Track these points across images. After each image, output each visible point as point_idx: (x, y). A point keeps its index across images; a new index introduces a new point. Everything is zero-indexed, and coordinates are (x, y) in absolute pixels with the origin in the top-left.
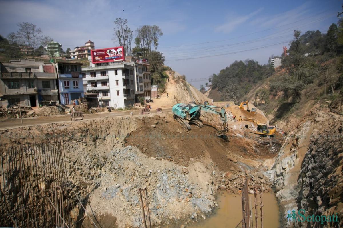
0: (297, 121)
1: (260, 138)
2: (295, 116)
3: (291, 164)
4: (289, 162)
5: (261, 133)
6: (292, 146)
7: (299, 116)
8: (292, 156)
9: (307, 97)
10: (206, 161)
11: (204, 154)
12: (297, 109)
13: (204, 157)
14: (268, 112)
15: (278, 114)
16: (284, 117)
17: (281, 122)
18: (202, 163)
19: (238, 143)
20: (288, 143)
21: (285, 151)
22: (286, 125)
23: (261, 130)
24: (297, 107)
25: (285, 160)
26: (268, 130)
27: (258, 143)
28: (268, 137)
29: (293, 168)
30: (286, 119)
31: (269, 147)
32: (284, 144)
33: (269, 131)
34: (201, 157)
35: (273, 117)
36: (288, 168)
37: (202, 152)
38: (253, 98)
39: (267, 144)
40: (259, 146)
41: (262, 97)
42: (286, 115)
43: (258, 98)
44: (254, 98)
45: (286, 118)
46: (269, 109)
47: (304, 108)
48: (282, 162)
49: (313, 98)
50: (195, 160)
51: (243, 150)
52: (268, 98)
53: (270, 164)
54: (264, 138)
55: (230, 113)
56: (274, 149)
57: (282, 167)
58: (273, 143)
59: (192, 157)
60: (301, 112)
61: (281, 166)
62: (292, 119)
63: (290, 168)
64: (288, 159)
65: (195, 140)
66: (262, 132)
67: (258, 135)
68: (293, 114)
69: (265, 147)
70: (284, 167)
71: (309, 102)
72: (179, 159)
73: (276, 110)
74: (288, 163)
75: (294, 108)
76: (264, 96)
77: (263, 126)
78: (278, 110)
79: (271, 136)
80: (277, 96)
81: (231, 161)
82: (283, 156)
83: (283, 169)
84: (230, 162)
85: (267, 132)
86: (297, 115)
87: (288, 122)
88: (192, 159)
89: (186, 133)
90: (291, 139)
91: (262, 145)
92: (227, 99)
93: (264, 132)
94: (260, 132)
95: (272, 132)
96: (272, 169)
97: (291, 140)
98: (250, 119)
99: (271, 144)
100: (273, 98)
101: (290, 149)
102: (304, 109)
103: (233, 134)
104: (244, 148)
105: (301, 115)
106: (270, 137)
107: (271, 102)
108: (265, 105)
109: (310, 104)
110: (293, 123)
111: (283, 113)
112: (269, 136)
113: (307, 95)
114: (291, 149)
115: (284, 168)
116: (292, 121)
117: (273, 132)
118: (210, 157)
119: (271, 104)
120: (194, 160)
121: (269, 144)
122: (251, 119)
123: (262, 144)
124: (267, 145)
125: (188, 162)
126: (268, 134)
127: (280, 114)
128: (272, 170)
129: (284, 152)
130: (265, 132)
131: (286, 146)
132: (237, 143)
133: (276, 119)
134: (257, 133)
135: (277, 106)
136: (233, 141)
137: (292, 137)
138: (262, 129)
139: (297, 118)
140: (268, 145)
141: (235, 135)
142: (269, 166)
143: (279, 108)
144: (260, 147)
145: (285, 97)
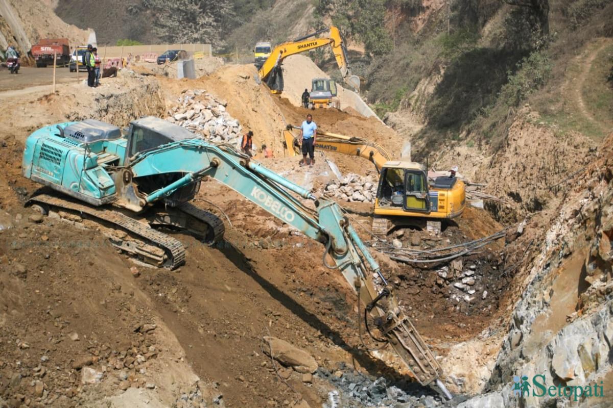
0: (545, 142)
1: (399, 237)
2: (535, 115)
3: (596, 357)
4: (589, 349)
5: (399, 211)
6: (590, 267)
7: (553, 116)
8: (599, 318)
9: (573, 19)
10: (166, 378)
11: (152, 342)
12: (538, 83)
13: (154, 356)
14: (385, 99)
15: (443, 110)
16: (480, 127)
17: (463, 149)
18: (152, 393)
19: (303, 268)
20: (566, 256)
21: (551, 294)
22: (492, 165)
23: (398, 197)
24: (539, 74)
25: (566, 339)
26: (432, 192)
27: (393, 265)
28: (432, 229)
29: (607, 375)
30: (487, 136)
31: (450, 280)
32: (541, 259)
33: (435, 200)
34: (140, 358)
35: (418, 128)
36: (582, 376)
37: (138, 330)
38: (301, 27)
39: (439, 267)
40: (402, 278)
41: (349, 18)
42: (486, 116)
43: (328, 22)
44: (310, 23)
45: (486, 127)
46: (386, 81)
47: (569, 75)
48: (553, 349)
49: (601, 26)
50: (111, 380)
51: (328, 304)
52: (379, 23)
53: (474, 363)
54: (416, 236)
55: (222, 108)
56: (472, 286)
57: (553, 372)
58: (467, 260)
59: (90, 364)
60: (558, 94)
61: (547, 368)
62: (524, 134)
63: (594, 377)
64: (582, 330)
65: (91, 264)
66: (404, 205)
67: (385, 220)
68: (524, 109)
69: (430, 281)
70: (565, 370)
71: (589, 46)
72: (18, 381)
73: (431, 89)
74: (582, 348)
75: (528, 75)
76: (356, 15)
77: (407, 172)
78: (441, 90)
79: (446, 223)
80: (422, 16)
81: (286, 364)
82: (542, 318)
83: (559, 381)
84: (285, 373)
85: (427, 202)
86: (544, 113)
87: (500, 148)
88: (91, 375)
89: (34, 227)
90: (582, 233)
91: (413, 272)
92: (163, 32)
93: (412, 203)
94: (393, 205)
95: (451, 201)
96: (487, 391)
97: (577, 241)
98: (341, 141)
99: (458, 265)
100: (400, 25)
101: (576, 284)
102: (571, 80)
103: (271, 225)
104: (333, 294)
105: (561, 112)
106: (443, 229)
107: (394, 49)
108: (368, 63)
109: (592, 58)
110: (524, 151)
111: (467, 104)
112: (439, 224)
113: (569, 10)
114: (584, 286)
115: (562, 376)
116: (521, 143)
117: (454, 205)
118: (181, 353)
119: (398, 56)
120: (104, 377)
121: (447, 264)
122: (348, 138)
123: (414, 266)
124: (439, 272)
125: (74, 394)
126: (433, 214)
127: (451, 108)
128: (491, 396)
129: (548, 299)
130: (419, 205)
131: (552, 269)
132: (298, 269)
133: (434, 134)
134: (379, 210)
135: (436, 68)
136: (277, 259)
137: (584, 222)
138: (401, 188)
139: (546, 127)
140: (444, 273)
141: (283, 230)
142: (470, 376)
143: (446, 76)
144: (404, 284)
145: (466, 22)
